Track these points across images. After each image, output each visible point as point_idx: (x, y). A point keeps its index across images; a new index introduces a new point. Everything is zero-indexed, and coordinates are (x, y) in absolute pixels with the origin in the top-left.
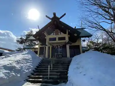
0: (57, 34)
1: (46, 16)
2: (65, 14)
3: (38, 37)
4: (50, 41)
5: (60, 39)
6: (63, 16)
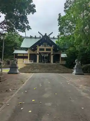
0: (45, 46)
1: (39, 32)
2: (52, 33)
3: (33, 48)
4: (40, 50)
5: (47, 50)
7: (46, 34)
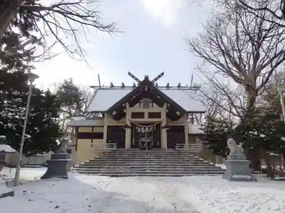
0: (146, 106)
1: (130, 74)
2: (163, 74)
3: (115, 113)
4: (132, 117)
5: (151, 115)
6: (159, 77)
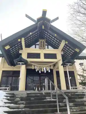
0: (42, 47)
5: (47, 56)
7: (44, 13)
